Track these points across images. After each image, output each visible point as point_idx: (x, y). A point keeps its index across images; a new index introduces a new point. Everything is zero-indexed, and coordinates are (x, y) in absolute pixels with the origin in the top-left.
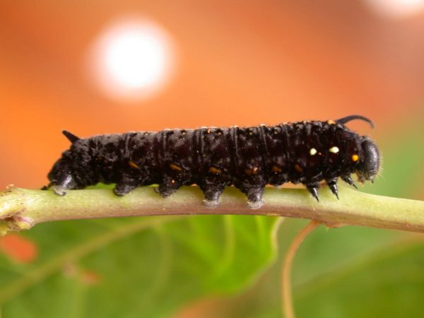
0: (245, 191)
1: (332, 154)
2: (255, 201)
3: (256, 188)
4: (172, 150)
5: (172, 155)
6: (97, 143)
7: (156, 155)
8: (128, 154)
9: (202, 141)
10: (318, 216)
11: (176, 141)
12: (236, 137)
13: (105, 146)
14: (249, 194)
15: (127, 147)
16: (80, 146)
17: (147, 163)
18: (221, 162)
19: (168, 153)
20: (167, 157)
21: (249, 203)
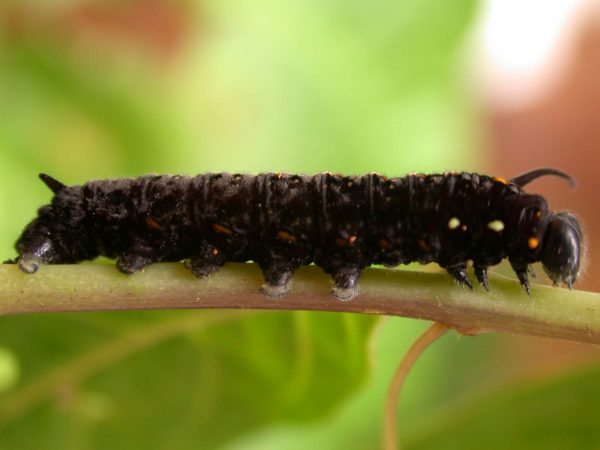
0: (331, 271)
1: (493, 232)
2: (347, 287)
3: (351, 267)
4: (217, 202)
5: (216, 209)
6: (95, 192)
7: (191, 209)
8: (146, 206)
9: (269, 190)
10: (446, 315)
11: (225, 188)
12: (325, 186)
13: (109, 195)
14: (336, 277)
15: (143, 196)
16: (67, 198)
17: (175, 220)
18: (297, 223)
19: (211, 207)
20: (209, 212)
21: (335, 289)
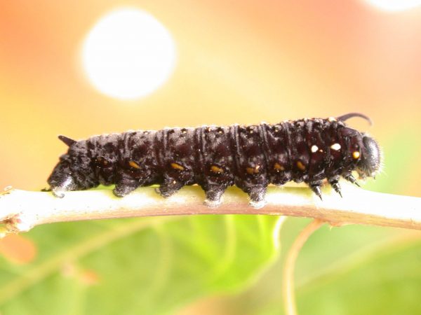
0: (247, 191)
2: (258, 200)
3: (259, 187)
4: (173, 149)
5: (173, 154)
6: (95, 144)
7: (157, 153)
8: (128, 154)
9: (204, 139)
10: (321, 215)
11: (177, 140)
12: (237, 135)
13: (104, 147)
14: (251, 194)
15: (126, 147)
16: (78, 150)
17: (148, 162)
18: (223, 160)
19: (169, 152)
20: (168, 156)
21: (251, 202)
